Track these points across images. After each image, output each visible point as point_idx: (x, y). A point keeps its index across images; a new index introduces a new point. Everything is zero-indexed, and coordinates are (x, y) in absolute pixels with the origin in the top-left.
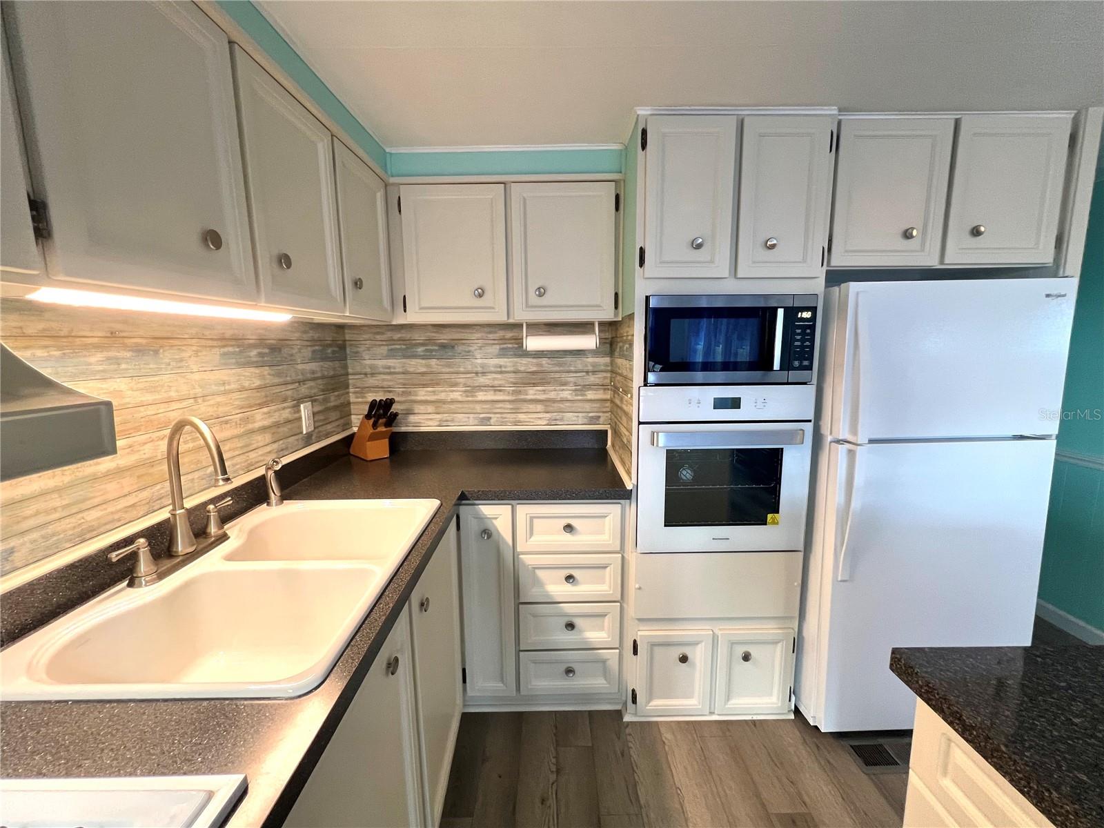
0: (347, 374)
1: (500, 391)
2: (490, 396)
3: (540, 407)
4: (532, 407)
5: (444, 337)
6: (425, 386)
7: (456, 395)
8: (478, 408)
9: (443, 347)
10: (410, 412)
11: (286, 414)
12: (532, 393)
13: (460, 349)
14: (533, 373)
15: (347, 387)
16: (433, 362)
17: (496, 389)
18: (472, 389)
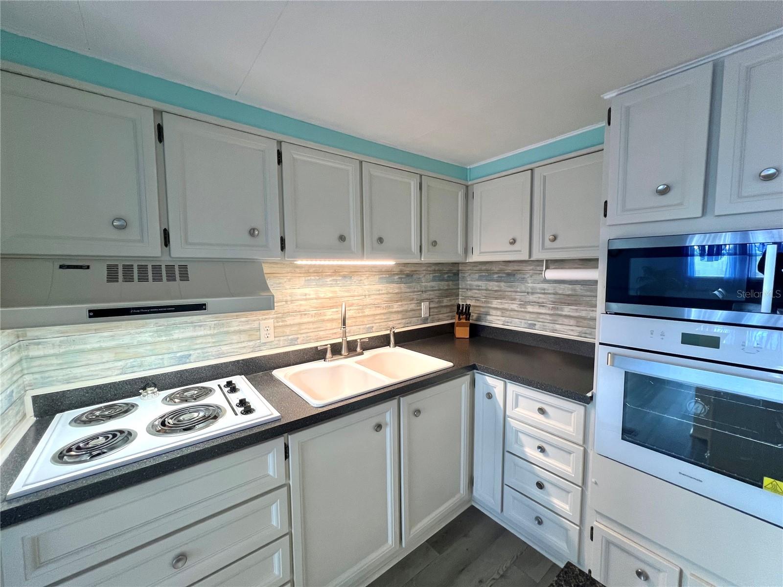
0: (459, 289)
1: (543, 306)
2: (536, 309)
3: (572, 322)
4: (566, 321)
5: (510, 268)
6: (496, 298)
7: (515, 307)
8: (528, 316)
9: (509, 275)
10: (487, 314)
11: (413, 306)
12: (567, 310)
13: (518, 276)
14: (568, 295)
15: (458, 295)
16: (502, 284)
17: (541, 305)
18: (524, 304)
